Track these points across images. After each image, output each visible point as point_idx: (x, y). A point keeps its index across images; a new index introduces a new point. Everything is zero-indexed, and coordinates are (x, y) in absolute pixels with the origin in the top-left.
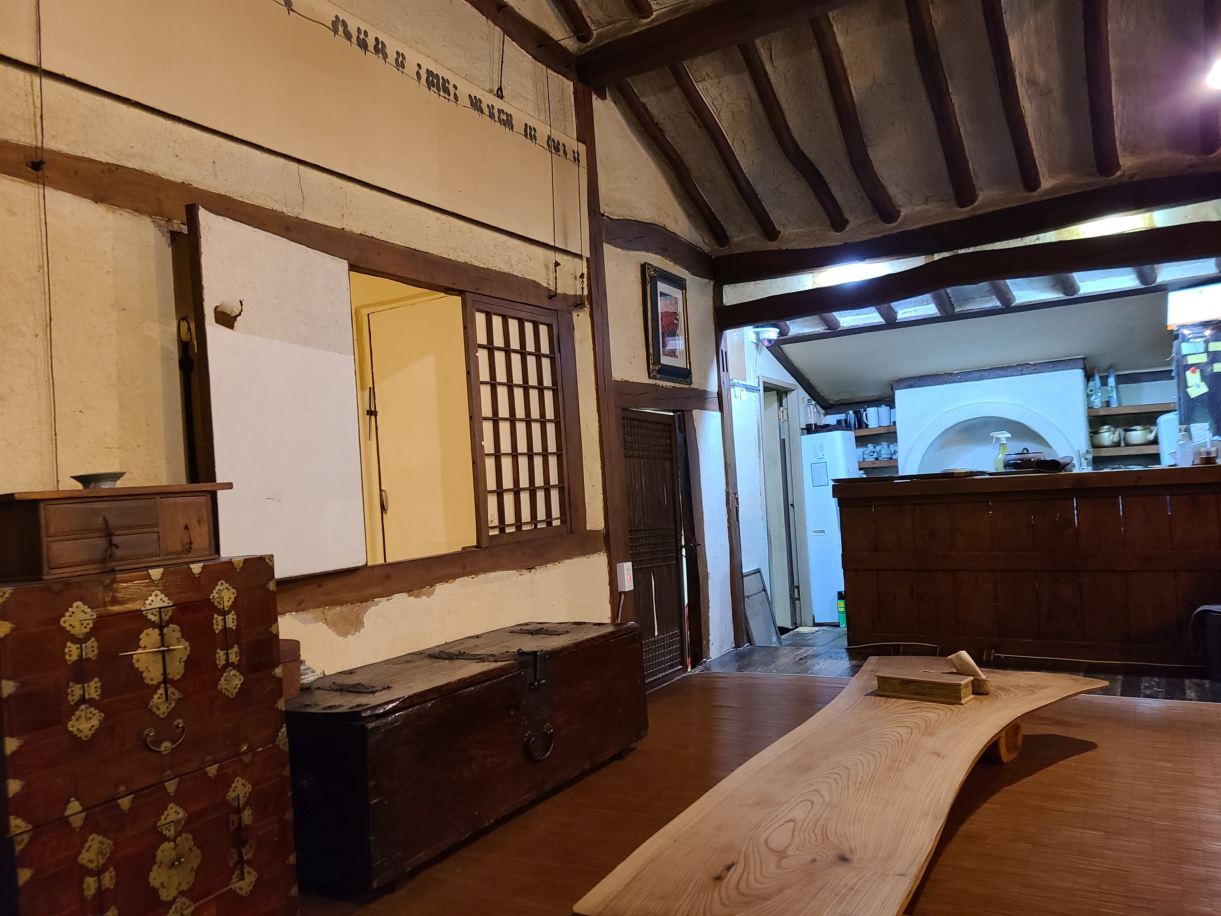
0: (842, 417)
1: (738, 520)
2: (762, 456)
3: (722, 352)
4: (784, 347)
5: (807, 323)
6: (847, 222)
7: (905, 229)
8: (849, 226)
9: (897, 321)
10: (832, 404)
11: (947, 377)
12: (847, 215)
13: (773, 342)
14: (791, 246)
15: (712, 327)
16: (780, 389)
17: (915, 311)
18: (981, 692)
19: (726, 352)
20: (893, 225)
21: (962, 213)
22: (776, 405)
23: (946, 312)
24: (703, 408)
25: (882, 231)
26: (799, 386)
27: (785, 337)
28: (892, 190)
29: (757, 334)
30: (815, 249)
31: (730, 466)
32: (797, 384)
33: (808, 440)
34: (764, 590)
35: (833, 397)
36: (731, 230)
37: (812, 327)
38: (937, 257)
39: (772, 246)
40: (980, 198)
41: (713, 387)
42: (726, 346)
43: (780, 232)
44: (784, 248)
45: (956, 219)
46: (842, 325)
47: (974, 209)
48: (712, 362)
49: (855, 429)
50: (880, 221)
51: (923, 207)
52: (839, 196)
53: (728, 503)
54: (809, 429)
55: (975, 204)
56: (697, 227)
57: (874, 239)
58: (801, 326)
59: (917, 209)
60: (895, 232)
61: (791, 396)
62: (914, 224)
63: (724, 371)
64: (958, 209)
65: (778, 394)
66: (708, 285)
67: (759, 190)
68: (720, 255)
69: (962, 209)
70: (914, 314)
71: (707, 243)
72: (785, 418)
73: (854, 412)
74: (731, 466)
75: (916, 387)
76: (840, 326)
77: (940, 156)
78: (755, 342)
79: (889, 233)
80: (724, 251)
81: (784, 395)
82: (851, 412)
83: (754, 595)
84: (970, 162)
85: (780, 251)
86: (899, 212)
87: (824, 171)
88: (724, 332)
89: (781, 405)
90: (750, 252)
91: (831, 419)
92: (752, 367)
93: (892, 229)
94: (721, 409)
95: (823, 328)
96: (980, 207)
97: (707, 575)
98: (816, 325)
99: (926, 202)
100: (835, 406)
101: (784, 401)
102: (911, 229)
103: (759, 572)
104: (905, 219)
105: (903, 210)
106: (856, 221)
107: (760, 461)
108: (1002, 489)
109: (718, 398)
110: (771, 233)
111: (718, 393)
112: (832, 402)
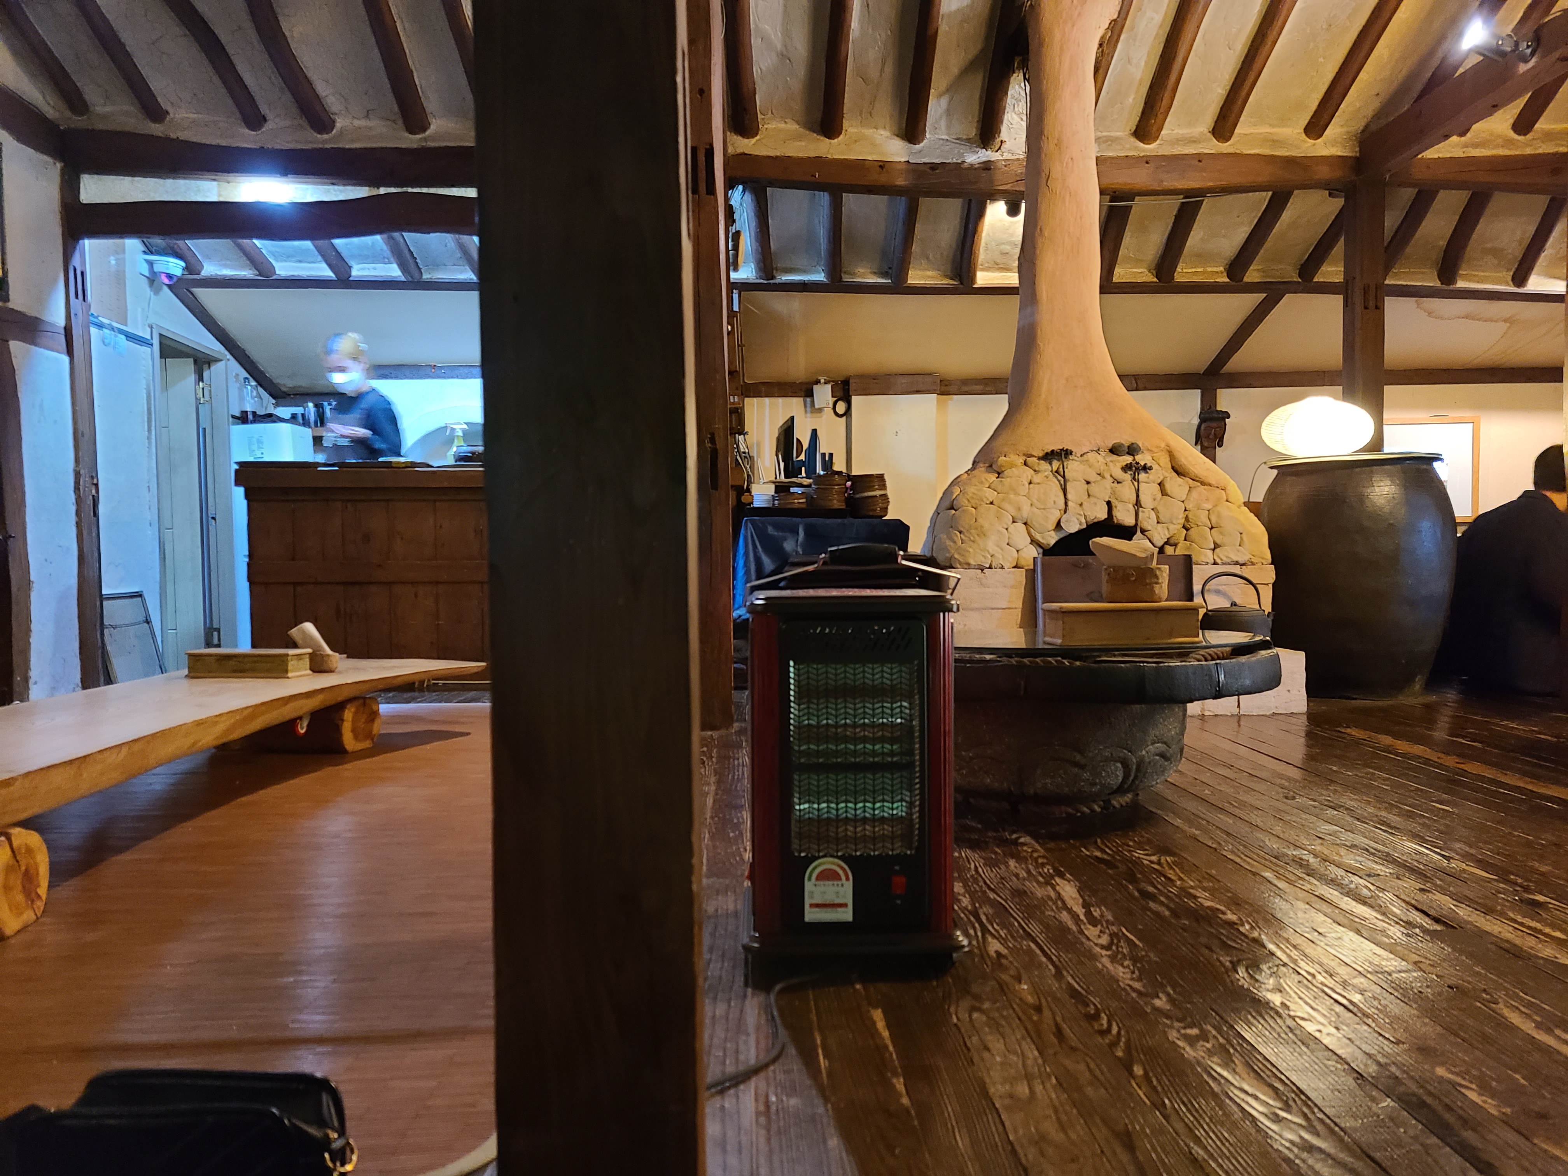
0: (299, 410)
1: (96, 514)
2: (153, 437)
3: (75, 270)
4: (196, 291)
5: (228, 262)
6: (265, 120)
7: (341, 146)
8: (268, 126)
9: (351, 279)
10: (284, 392)
11: (429, 369)
12: (264, 109)
13: (175, 279)
14: (184, 135)
15: (57, 231)
16: (200, 355)
17: (375, 269)
18: (322, 668)
19: (82, 273)
20: (325, 136)
21: (411, 141)
22: (192, 378)
23: (412, 277)
24: (33, 342)
25: (311, 142)
26: (229, 356)
27: (196, 277)
28: (322, 89)
29: (151, 264)
30: (218, 147)
31: (83, 436)
32: (227, 353)
33: (238, 430)
34: (148, 622)
35: (286, 383)
36: (91, 94)
37: (235, 269)
38: (383, 191)
39: (156, 129)
40: (432, 127)
41: (56, 316)
42: (83, 263)
43: (167, 113)
44: (173, 136)
45: (404, 146)
46: (277, 272)
47: (425, 139)
48: (55, 281)
49: (316, 426)
50: (308, 128)
51: (363, 123)
52: (248, 78)
53: (77, 488)
54: (243, 418)
55: (428, 133)
56: (32, 75)
57: (302, 150)
58: (221, 265)
59: (356, 123)
60: (328, 146)
61: (217, 368)
62: (352, 141)
63: (77, 296)
64: (407, 134)
65: (195, 362)
66: (54, 169)
67: (127, 37)
68: (73, 126)
69: (411, 136)
70: (373, 273)
71: (51, 103)
72: (207, 397)
73: (316, 406)
74: (86, 437)
75: (391, 378)
76: (275, 273)
77: (376, 54)
78: (147, 274)
79: (321, 146)
80: (78, 122)
81: (206, 366)
82: (311, 405)
83: (127, 625)
84: (415, 74)
85: (168, 139)
86: (334, 122)
87: (223, 37)
88: (81, 242)
89: (201, 378)
90: (120, 132)
91: (285, 412)
92: (139, 310)
93: (325, 142)
94: (70, 352)
95: (251, 272)
96: (431, 138)
97: (27, 584)
98: (242, 268)
99: (367, 117)
100: (289, 395)
101: (206, 374)
102: (347, 147)
103: (141, 596)
104: (341, 133)
105: (338, 120)
106: (277, 120)
107: (150, 443)
108: (446, 485)
109: (66, 336)
110: (156, 113)
111: (65, 328)
112: (284, 389)
